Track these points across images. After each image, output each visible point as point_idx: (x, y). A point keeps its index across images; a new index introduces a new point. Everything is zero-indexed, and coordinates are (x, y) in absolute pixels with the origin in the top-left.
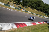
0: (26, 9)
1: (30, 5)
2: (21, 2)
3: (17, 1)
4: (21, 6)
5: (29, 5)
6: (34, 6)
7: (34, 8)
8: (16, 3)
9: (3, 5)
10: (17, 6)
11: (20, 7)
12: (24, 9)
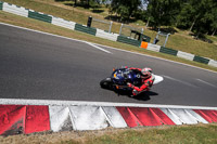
0: (167, 39)
1: (191, 19)
2: (144, 7)
3: (124, 9)
4: (142, 27)
5: (183, 21)
6: (209, 22)
7: (210, 34)
8: (119, 18)
9: (73, 28)
10: (126, 28)
11: (138, 33)
12: (157, 41)
